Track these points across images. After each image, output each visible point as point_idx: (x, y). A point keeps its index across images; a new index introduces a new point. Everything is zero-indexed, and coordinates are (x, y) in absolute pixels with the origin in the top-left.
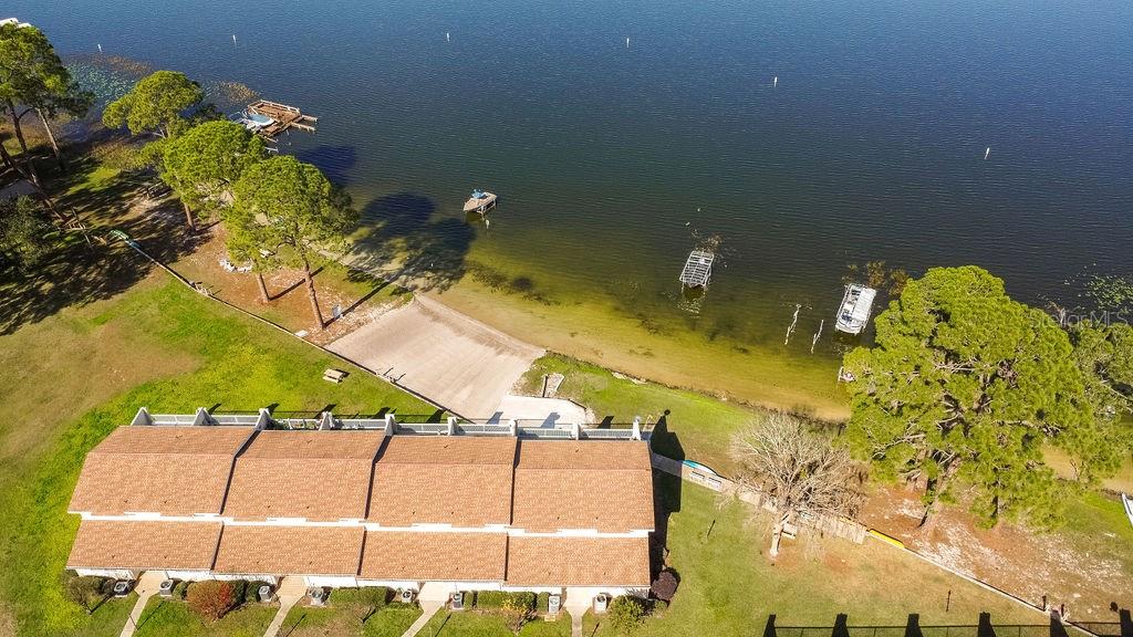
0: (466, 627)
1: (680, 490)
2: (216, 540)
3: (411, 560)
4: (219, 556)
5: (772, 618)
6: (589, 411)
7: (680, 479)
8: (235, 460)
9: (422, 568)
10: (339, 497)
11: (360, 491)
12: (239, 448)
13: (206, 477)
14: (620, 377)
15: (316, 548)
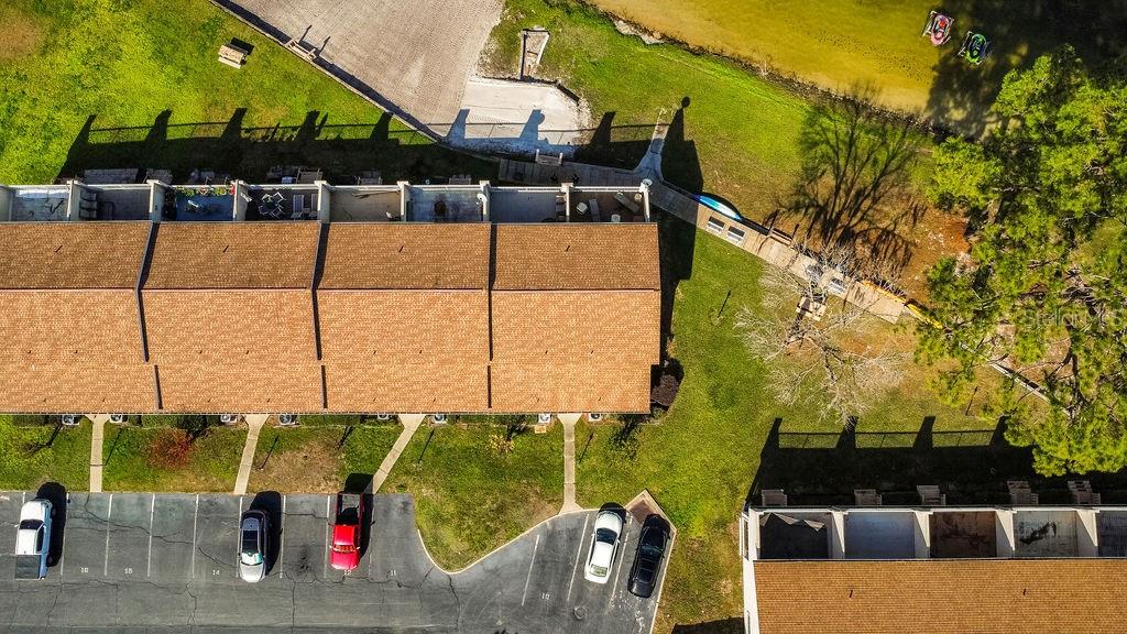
0: (451, 445)
1: (692, 245)
2: (153, 379)
3: (381, 390)
4: (163, 393)
5: (778, 422)
6: (583, 102)
7: (694, 227)
8: (140, 295)
9: (395, 400)
10: (281, 339)
11: (304, 331)
12: (139, 273)
13: (112, 321)
14: (625, 29)
15: (269, 384)
